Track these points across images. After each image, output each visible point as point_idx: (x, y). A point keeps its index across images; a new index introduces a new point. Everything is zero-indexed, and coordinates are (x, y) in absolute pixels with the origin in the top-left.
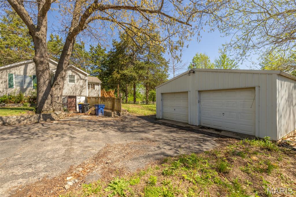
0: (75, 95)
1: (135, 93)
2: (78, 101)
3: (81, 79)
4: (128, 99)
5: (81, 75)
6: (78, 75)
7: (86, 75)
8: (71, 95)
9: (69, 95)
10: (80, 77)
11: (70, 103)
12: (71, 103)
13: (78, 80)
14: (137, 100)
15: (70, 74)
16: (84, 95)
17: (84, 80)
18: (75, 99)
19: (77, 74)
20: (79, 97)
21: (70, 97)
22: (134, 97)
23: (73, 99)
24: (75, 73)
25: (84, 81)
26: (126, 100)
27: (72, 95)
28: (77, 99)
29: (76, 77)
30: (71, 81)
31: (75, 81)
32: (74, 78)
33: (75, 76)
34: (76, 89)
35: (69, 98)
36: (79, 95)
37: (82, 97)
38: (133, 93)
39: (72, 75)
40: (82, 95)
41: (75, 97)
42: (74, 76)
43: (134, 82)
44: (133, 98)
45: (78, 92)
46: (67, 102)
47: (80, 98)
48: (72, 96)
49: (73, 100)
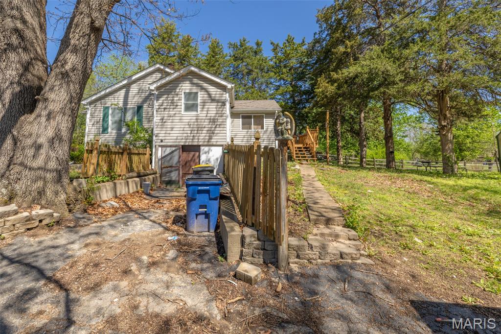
0: (195, 144)
1: (389, 137)
2: (203, 158)
3: (213, 100)
4: (369, 153)
5: (212, 90)
6: (206, 90)
7: (224, 88)
8: (187, 144)
9: (182, 144)
10: (209, 95)
11: (186, 164)
12: (188, 164)
13: (204, 103)
14: (399, 156)
15: (187, 91)
16: (218, 143)
17: (218, 101)
18: (198, 153)
19: (202, 88)
20: (206, 149)
21: (185, 148)
22: (388, 148)
23: (193, 153)
24: (197, 85)
25: (220, 104)
26: (361, 156)
27: (190, 144)
28: (201, 154)
29: (201, 96)
30: (188, 108)
31: (199, 107)
32: (197, 100)
33: (199, 93)
34: (199, 129)
35: (183, 151)
36: (206, 143)
37: (213, 148)
38: (382, 136)
39: (190, 93)
40: (214, 143)
41: (196, 148)
42: (197, 93)
43: (384, 93)
44: (384, 149)
45: (203, 136)
46: (179, 162)
47: (209, 150)
48: (189, 146)
49: (194, 156)
